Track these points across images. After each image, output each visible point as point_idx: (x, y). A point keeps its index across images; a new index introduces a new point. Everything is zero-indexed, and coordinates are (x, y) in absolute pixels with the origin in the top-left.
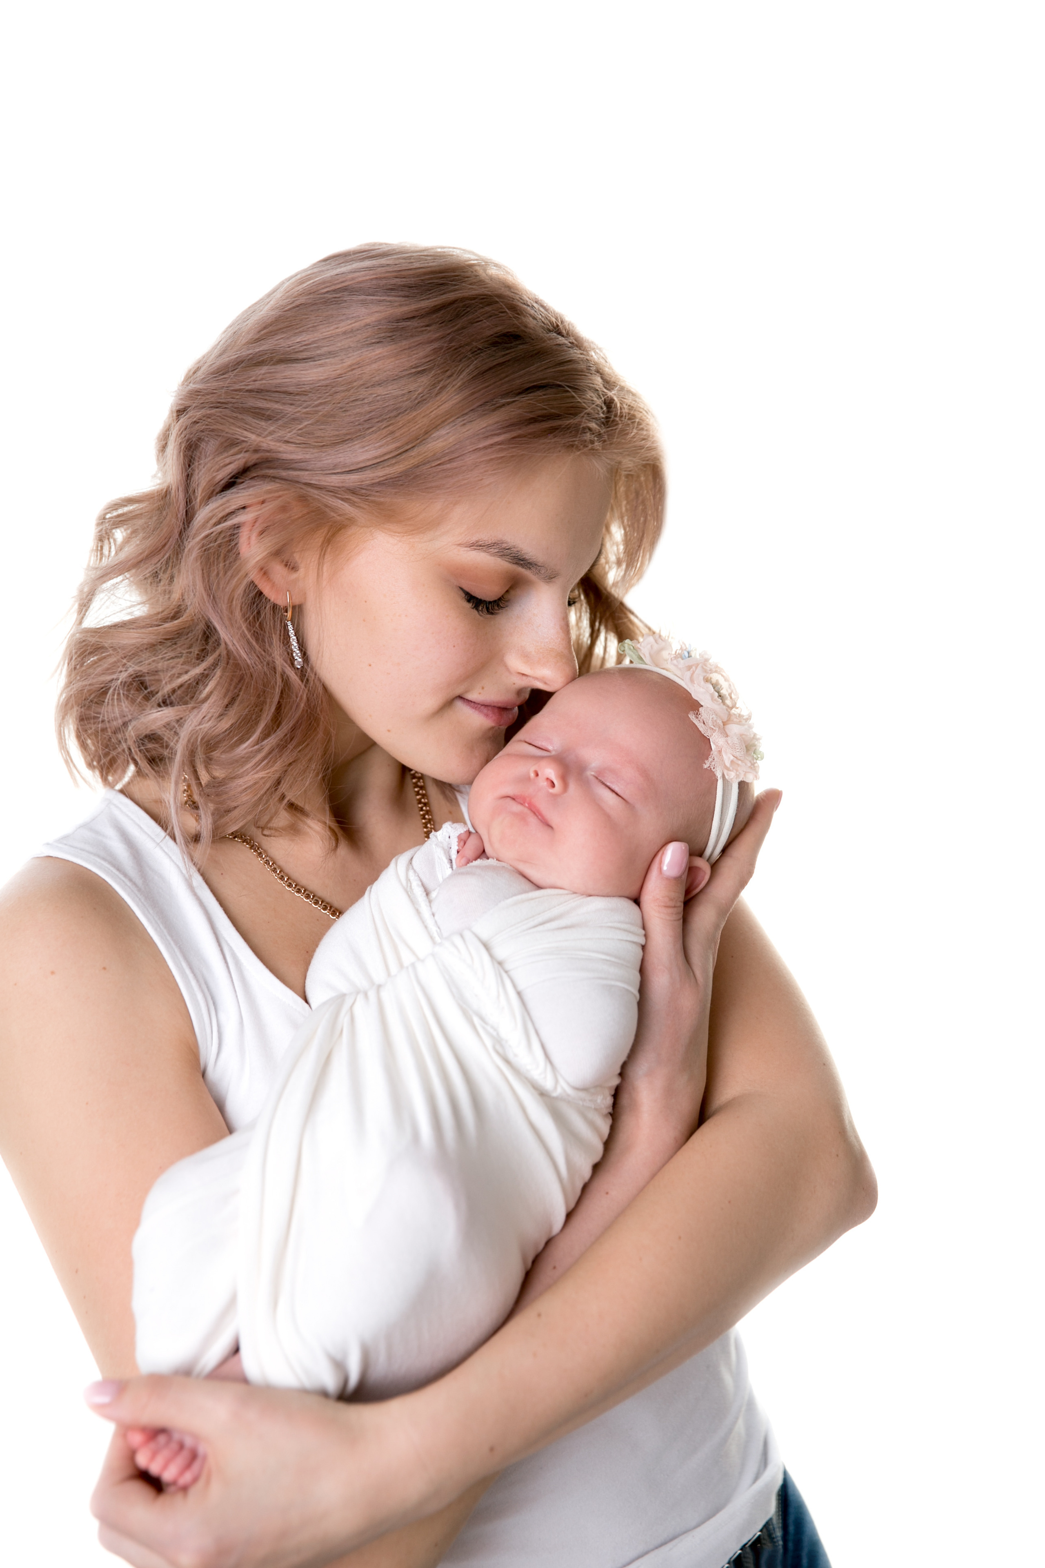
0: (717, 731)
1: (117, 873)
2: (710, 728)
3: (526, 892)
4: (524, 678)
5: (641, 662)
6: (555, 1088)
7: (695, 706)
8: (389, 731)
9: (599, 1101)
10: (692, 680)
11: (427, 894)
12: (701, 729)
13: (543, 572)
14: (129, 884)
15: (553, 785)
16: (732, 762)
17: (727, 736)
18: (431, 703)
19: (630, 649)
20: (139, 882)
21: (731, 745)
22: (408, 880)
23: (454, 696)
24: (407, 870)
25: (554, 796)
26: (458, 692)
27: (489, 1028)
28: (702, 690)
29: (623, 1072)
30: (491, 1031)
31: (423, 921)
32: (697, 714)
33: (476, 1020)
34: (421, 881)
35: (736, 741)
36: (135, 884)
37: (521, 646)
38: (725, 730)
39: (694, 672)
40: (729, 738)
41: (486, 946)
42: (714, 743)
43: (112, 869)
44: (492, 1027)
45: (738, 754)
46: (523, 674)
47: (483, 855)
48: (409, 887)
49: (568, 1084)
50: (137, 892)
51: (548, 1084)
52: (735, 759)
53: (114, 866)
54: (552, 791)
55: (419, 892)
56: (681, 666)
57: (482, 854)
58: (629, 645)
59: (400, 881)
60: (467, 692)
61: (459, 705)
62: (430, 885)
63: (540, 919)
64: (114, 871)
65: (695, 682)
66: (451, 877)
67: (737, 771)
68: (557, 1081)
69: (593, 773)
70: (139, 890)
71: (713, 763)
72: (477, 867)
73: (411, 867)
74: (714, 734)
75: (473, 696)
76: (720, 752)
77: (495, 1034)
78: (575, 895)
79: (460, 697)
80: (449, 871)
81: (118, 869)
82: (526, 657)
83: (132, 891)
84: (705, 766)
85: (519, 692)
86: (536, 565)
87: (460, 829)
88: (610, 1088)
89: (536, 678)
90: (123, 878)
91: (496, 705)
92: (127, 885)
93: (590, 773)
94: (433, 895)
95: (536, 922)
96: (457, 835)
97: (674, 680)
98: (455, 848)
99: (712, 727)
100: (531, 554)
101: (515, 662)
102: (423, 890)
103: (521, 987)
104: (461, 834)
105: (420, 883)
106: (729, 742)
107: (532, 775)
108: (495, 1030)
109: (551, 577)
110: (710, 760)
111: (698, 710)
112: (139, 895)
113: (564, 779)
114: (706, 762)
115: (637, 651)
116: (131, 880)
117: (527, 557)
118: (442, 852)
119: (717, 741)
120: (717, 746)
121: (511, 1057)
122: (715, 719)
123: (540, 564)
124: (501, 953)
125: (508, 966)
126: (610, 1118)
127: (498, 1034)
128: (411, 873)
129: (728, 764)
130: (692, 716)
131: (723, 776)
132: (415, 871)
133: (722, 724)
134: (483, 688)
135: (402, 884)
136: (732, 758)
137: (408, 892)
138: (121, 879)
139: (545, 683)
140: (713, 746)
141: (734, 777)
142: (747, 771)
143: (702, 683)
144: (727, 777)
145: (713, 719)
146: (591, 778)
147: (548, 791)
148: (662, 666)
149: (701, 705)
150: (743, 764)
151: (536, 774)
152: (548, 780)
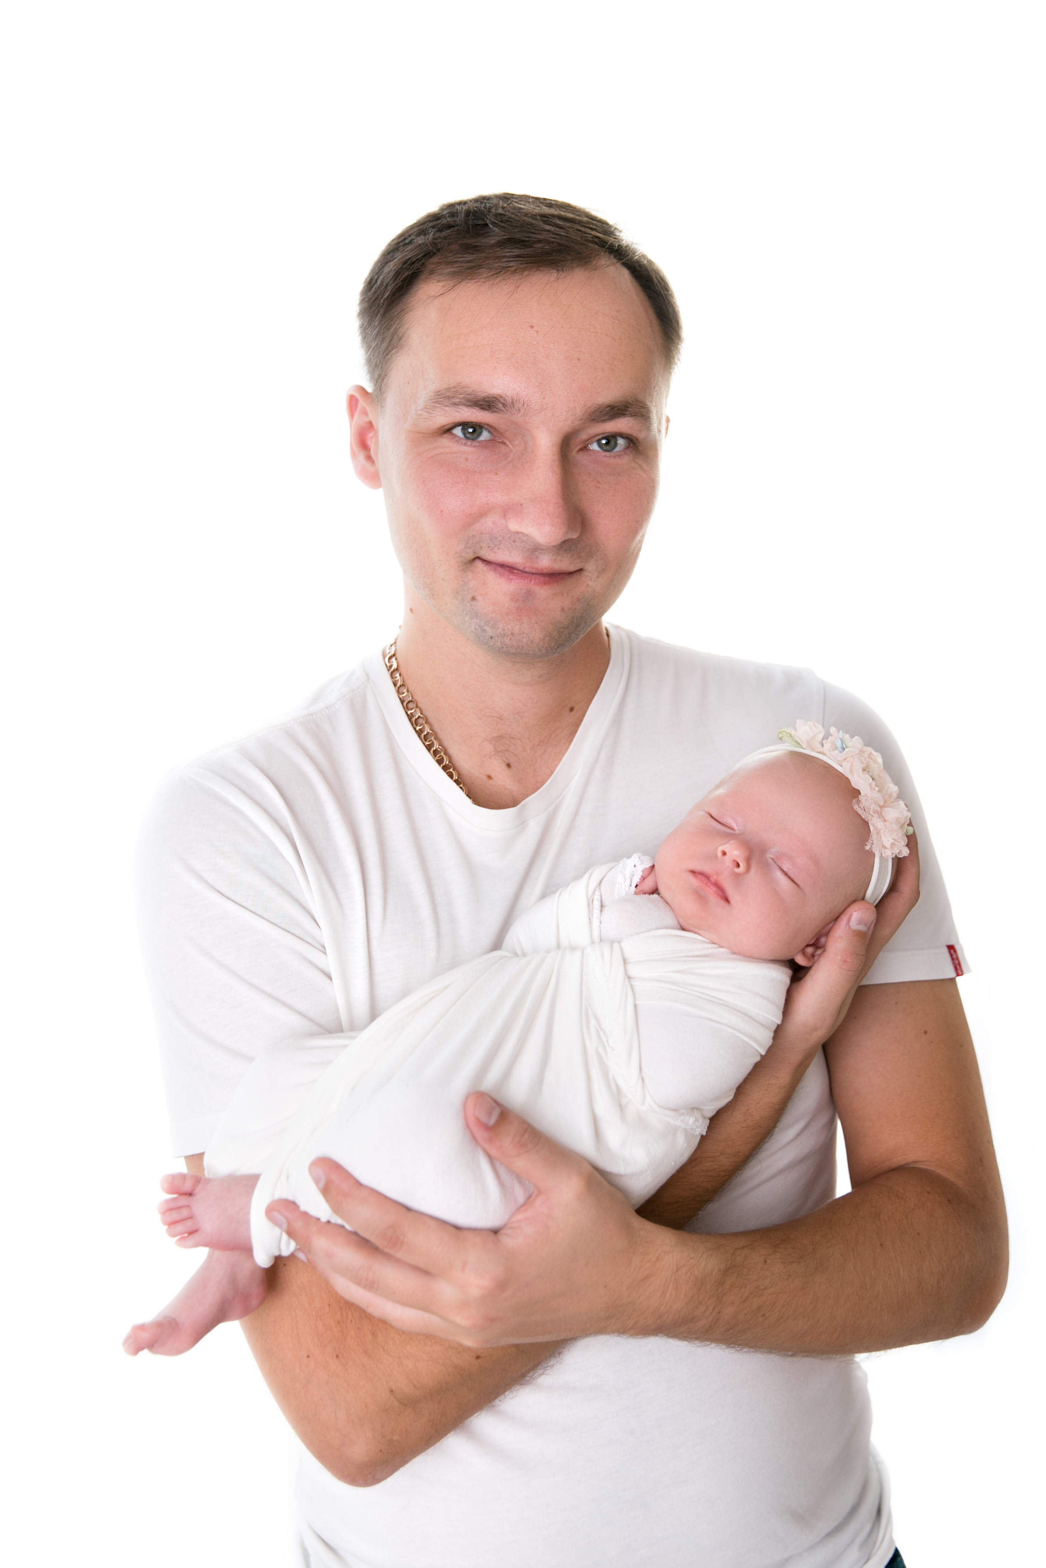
0: (875, 815)
2: (870, 813)
5: (798, 745)
7: (857, 793)
10: (850, 770)
11: (602, 906)
12: (862, 815)
15: (738, 866)
16: (890, 843)
17: (883, 820)
21: (886, 827)
22: (593, 893)
25: (738, 875)
28: (860, 779)
30: (602, 1034)
32: (859, 801)
34: (601, 897)
35: (895, 826)
38: (881, 815)
39: (852, 763)
40: (886, 822)
41: (625, 961)
42: (873, 827)
45: (896, 838)
52: (894, 841)
54: (737, 870)
55: (597, 904)
56: (838, 755)
57: (655, 891)
62: (607, 902)
65: (855, 773)
66: (624, 900)
67: (893, 849)
69: (771, 856)
71: (873, 845)
72: (647, 900)
73: (598, 885)
74: (873, 819)
76: (878, 833)
77: (603, 1037)
80: (625, 897)
84: (867, 848)
87: (646, 865)
93: (769, 856)
94: (606, 910)
96: (643, 869)
97: (832, 765)
98: (636, 878)
99: (872, 813)
102: (600, 904)
104: (646, 868)
105: (599, 898)
106: (885, 825)
107: (720, 854)
110: (870, 841)
111: (858, 798)
113: (748, 861)
114: (867, 843)
118: (626, 878)
119: (875, 824)
120: (875, 829)
122: (873, 804)
128: (596, 889)
130: (856, 807)
131: (880, 855)
132: (600, 889)
133: (879, 809)
136: (892, 841)
137: (590, 902)
140: (871, 828)
141: (889, 854)
142: (901, 849)
143: (861, 775)
144: (884, 855)
145: (873, 808)
146: (771, 861)
147: (733, 870)
148: (818, 751)
149: (860, 794)
150: (899, 844)
151: (724, 853)
152: (734, 860)
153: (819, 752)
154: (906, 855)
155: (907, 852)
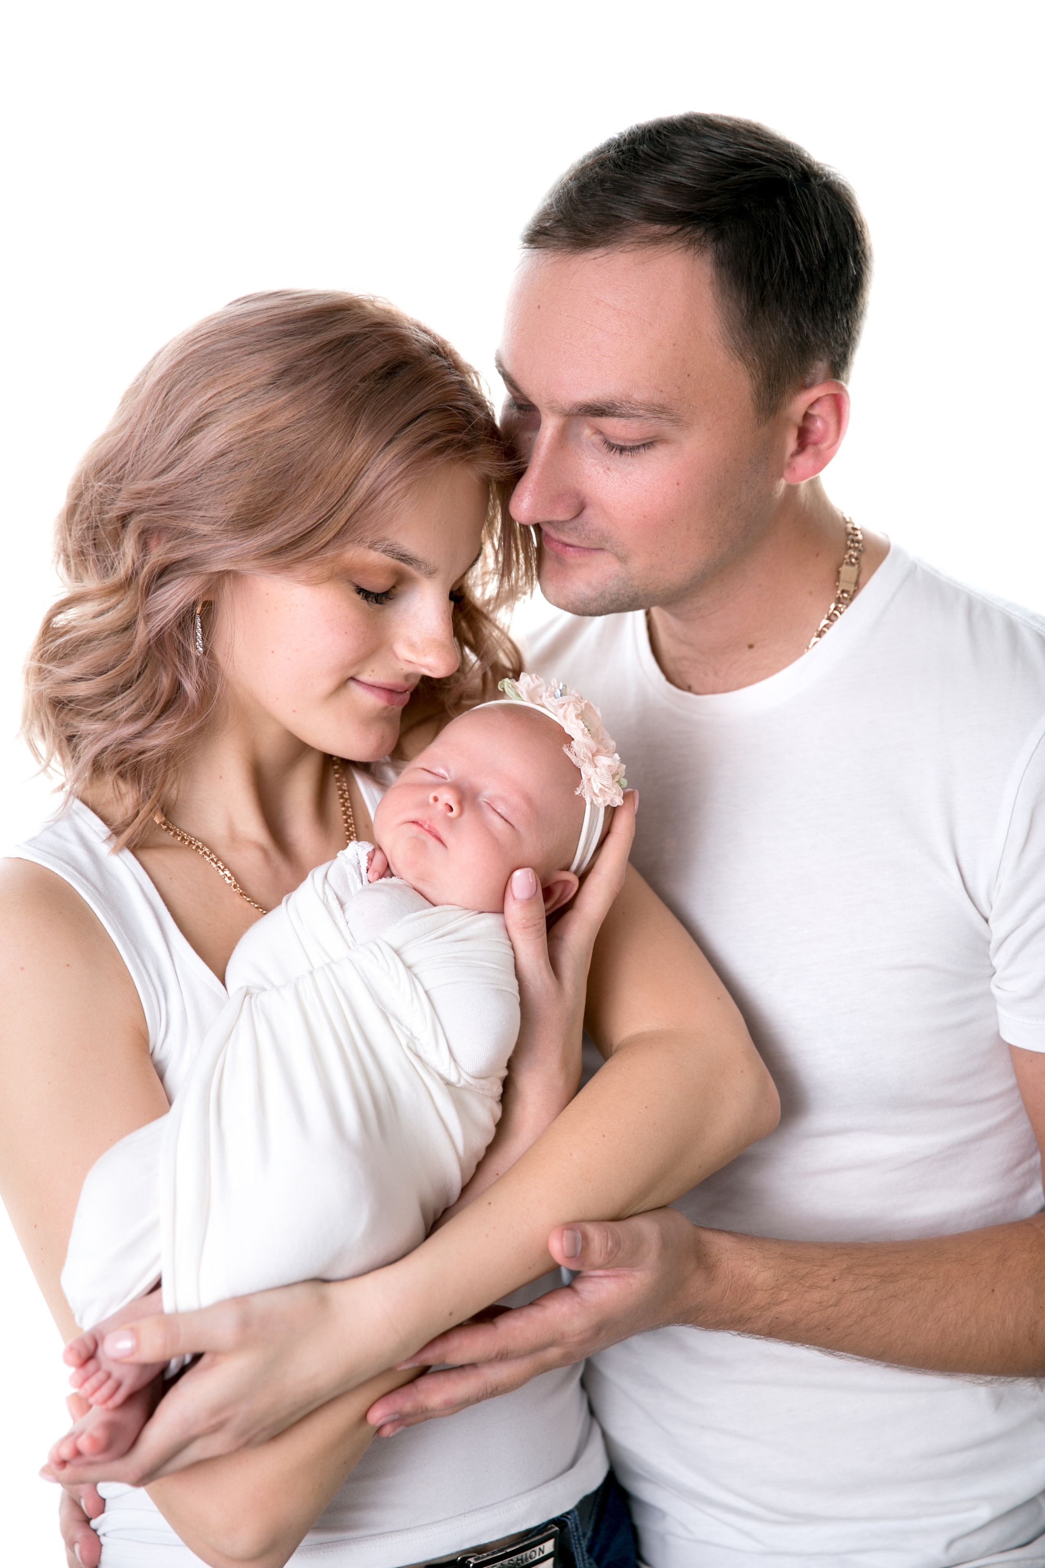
0: (587, 762)
1: (80, 877)
2: (581, 759)
3: (426, 908)
4: (411, 665)
5: (518, 698)
6: (459, 1081)
7: (569, 739)
8: (294, 711)
9: (494, 1090)
10: (565, 718)
11: (342, 905)
12: (573, 760)
13: (423, 567)
14: (91, 888)
15: (451, 809)
16: (600, 789)
17: (596, 767)
18: (327, 684)
19: (509, 687)
20: (100, 886)
21: (599, 774)
22: (324, 893)
23: (347, 677)
24: (324, 884)
25: (451, 820)
26: (351, 673)
27: (404, 1029)
28: (574, 726)
29: (510, 1065)
30: (406, 1031)
31: (340, 932)
32: (570, 747)
33: (393, 1021)
34: (336, 894)
35: (604, 771)
36: (96, 888)
37: (408, 637)
38: (594, 762)
39: (567, 710)
40: (598, 770)
42: (584, 773)
43: (75, 873)
44: (407, 1028)
45: (605, 783)
46: (410, 662)
47: (388, 873)
48: (325, 900)
49: (468, 1074)
50: (98, 896)
51: (453, 1078)
52: (603, 787)
53: (77, 870)
54: (450, 814)
55: (334, 905)
56: (554, 704)
58: (507, 683)
59: (318, 895)
60: (358, 673)
61: (352, 685)
62: (344, 898)
63: (441, 932)
64: (78, 875)
65: (568, 719)
66: (362, 891)
67: (604, 797)
68: (460, 1076)
69: (484, 799)
70: (100, 894)
71: (584, 790)
72: (385, 884)
73: (326, 881)
74: (584, 765)
75: (364, 677)
76: (589, 780)
77: (409, 1033)
78: (467, 911)
79: (352, 679)
80: (359, 886)
81: (81, 874)
82: (412, 646)
83: (94, 895)
84: (577, 793)
85: (407, 677)
86: (416, 560)
87: (367, 847)
88: (500, 1078)
89: (421, 666)
90: (86, 883)
91: (386, 687)
92: (89, 889)
93: (482, 798)
94: (347, 906)
95: (437, 934)
96: (365, 852)
97: (548, 715)
98: (364, 864)
99: (583, 758)
100: (411, 550)
101: (402, 651)
102: (338, 903)
103: (427, 988)
104: (369, 852)
105: (335, 897)
106: (598, 772)
107: (431, 800)
108: (409, 1030)
109: (431, 573)
110: (581, 787)
111: (571, 744)
112: (100, 899)
113: (460, 803)
114: (577, 789)
115: (515, 688)
116: (92, 885)
117: (408, 553)
118: (353, 869)
119: (587, 770)
120: (586, 775)
121: (421, 1053)
122: (586, 752)
123: (420, 560)
124: (410, 958)
125: (416, 970)
126: (500, 1103)
127: (411, 1034)
128: (327, 886)
129: (597, 792)
130: (566, 750)
131: (592, 802)
132: (330, 885)
133: (591, 756)
134: (373, 671)
135: (320, 898)
136: (600, 786)
137: (326, 904)
138: (84, 883)
139: (430, 670)
140: (583, 775)
141: (601, 803)
142: (613, 797)
143: (574, 719)
144: (595, 802)
145: (584, 751)
146: (484, 804)
147: (446, 814)
148: (537, 703)
149: (573, 739)
150: (610, 791)
151: (436, 799)
152: (447, 804)
153: (539, 705)
154: (620, 804)
155: (621, 802)
